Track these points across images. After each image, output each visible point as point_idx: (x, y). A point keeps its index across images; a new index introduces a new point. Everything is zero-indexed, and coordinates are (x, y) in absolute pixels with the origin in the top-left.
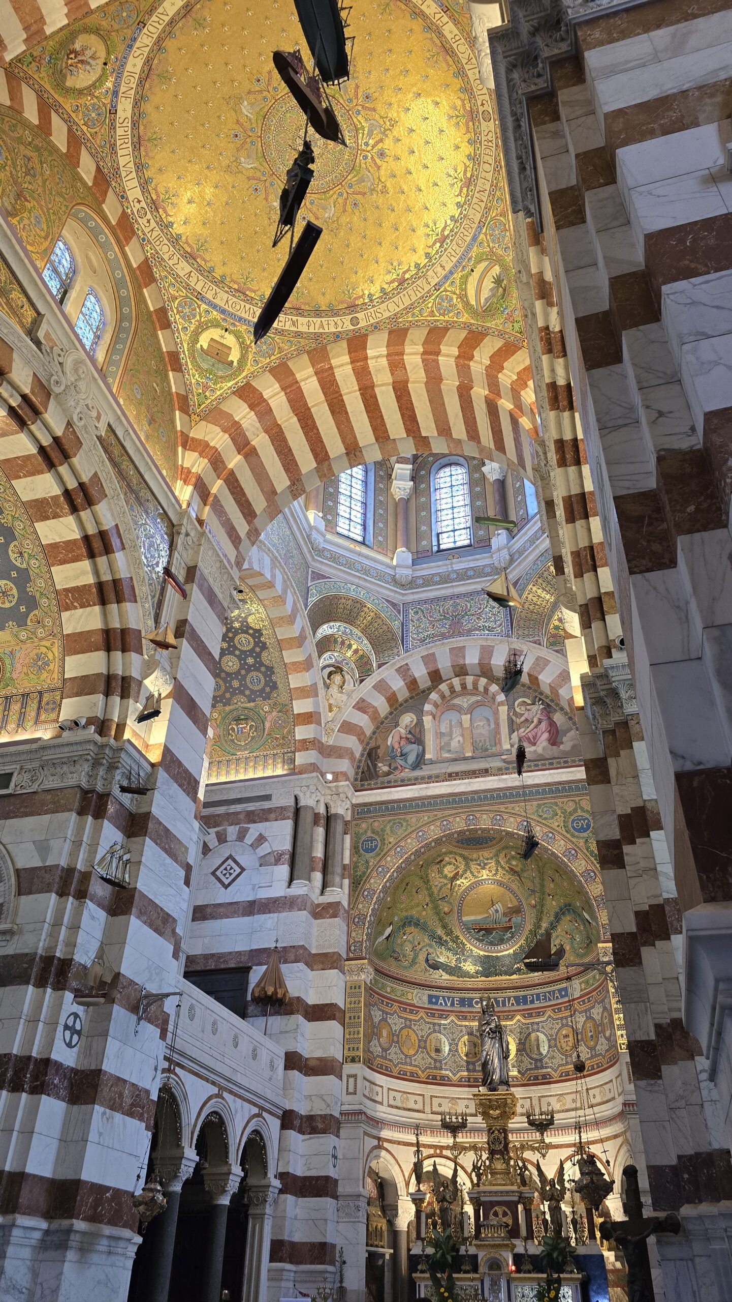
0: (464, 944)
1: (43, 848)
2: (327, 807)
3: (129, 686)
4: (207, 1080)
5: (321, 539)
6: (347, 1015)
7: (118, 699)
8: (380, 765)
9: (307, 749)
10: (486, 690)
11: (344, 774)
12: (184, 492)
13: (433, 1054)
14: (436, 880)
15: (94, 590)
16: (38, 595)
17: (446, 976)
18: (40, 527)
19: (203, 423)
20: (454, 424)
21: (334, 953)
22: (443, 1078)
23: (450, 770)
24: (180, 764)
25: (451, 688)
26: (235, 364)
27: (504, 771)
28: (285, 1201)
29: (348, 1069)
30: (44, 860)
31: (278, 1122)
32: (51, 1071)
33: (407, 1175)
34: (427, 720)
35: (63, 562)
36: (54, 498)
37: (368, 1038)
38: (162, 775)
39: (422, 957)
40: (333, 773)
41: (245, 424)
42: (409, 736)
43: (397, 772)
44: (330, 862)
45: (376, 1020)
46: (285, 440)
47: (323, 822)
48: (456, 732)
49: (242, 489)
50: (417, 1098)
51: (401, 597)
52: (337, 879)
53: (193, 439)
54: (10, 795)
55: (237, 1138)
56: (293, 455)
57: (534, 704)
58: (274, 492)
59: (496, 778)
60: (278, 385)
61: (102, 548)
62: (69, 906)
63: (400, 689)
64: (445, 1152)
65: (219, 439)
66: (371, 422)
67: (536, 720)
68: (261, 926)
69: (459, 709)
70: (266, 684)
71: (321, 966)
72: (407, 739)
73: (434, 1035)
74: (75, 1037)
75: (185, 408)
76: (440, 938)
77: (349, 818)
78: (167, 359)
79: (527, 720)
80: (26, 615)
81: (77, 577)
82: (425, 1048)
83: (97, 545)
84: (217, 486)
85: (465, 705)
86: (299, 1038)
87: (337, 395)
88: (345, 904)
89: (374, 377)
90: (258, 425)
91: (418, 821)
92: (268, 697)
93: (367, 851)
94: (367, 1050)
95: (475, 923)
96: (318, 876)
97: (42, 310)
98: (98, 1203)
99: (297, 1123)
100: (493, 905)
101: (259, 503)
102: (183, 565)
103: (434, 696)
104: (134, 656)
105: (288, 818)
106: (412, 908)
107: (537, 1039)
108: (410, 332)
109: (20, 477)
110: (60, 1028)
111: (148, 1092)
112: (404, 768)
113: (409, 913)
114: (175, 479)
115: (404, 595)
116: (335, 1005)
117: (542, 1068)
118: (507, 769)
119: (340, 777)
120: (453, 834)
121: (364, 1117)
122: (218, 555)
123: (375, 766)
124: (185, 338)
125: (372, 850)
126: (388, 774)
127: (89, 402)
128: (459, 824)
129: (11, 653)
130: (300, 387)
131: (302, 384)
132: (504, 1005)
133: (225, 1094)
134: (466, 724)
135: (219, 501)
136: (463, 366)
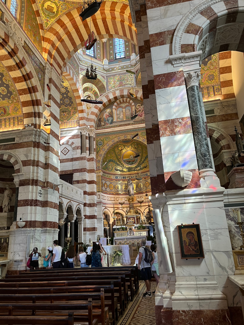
0: (124, 165)
1: (27, 156)
2: (89, 134)
3: (40, 115)
4: (67, 199)
5: (82, 58)
6: (97, 182)
7: (38, 118)
8: (102, 123)
9: (83, 120)
10: (129, 102)
11: (93, 126)
12: (45, 56)
13: (117, 189)
14: (117, 151)
15: (27, 90)
16: (12, 91)
17: (119, 172)
18: (10, 73)
19: (48, 32)
20: (120, 31)
21: (93, 169)
22: (119, 193)
23: (120, 124)
24: (54, 133)
25: (120, 101)
26: (55, 13)
27: (134, 124)
28: (86, 220)
29: (98, 193)
30: (27, 158)
31: (83, 205)
32: (38, 202)
33: (112, 213)
34: (114, 110)
35: (18, 82)
36: (14, 65)
37: (102, 187)
38: (51, 136)
39: (114, 168)
40: (90, 126)
41: (60, 32)
42: (109, 115)
43: (106, 125)
44: (91, 148)
45: (104, 183)
46: (71, 36)
47: (88, 138)
48: (122, 113)
49: (61, 52)
50: (113, 198)
51: (105, 75)
52: (93, 152)
53: (46, 38)
54: (16, 143)
55: (74, 209)
56: (74, 40)
57: (141, 106)
58: (70, 52)
59: (131, 126)
60: (68, 20)
61: (28, 78)
62: (35, 168)
63: (106, 102)
64: (120, 208)
65: (53, 38)
66: (96, 30)
67: (142, 110)
68: (75, 164)
69: (122, 107)
70: (70, 102)
71: (90, 172)
72: (109, 116)
73: (117, 185)
74: (41, 195)
75: (42, 29)
76: (118, 164)
77: (95, 137)
78: (36, 13)
79: (139, 110)
80: (10, 96)
81: (22, 86)
82: (115, 188)
83: (27, 77)
84: (54, 52)
85: (124, 106)
86: (86, 188)
87: (86, 22)
88: (95, 158)
89: (96, 16)
90: (64, 32)
91: (112, 137)
92: (71, 106)
93: (99, 145)
94: (102, 189)
95: (126, 160)
96: (88, 152)
97: (4, 11)
98: (51, 224)
99: (87, 205)
100: (131, 156)
101: (66, 55)
102: (48, 78)
103: (115, 104)
104: (40, 106)
105: (79, 138)
106: (111, 157)
107: (140, 184)
108: (106, 3)
109: (4, 60)
110: (38, 193)
111: (57, 204)
112: (108, 124)
113: (110, 159)
114: (42, 51)
115: (106, 74)
116: (94, 181)
117: (141, 190)
118: (134, 123)
119: (92, 127)
120: (121, 140)
121: (102, 203)
122: (57, 74)
123: (101, 123)
124: (40, 5)
125: (101, 145)
126: (104, 125)
127: (19, 36)
128: (122, 138)
129: (8, 106)
130: (75, 20)
131: (75, 19)
132: (133, 178)
133: (71, 201)
134: (124, 112)
135: (55, 57)
136: (122, 15)
